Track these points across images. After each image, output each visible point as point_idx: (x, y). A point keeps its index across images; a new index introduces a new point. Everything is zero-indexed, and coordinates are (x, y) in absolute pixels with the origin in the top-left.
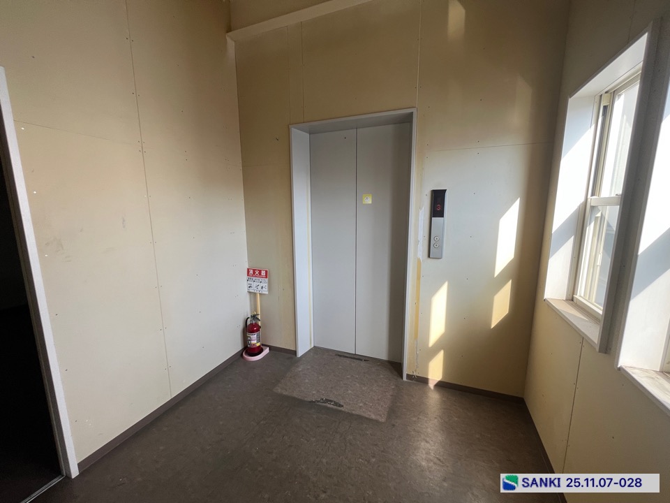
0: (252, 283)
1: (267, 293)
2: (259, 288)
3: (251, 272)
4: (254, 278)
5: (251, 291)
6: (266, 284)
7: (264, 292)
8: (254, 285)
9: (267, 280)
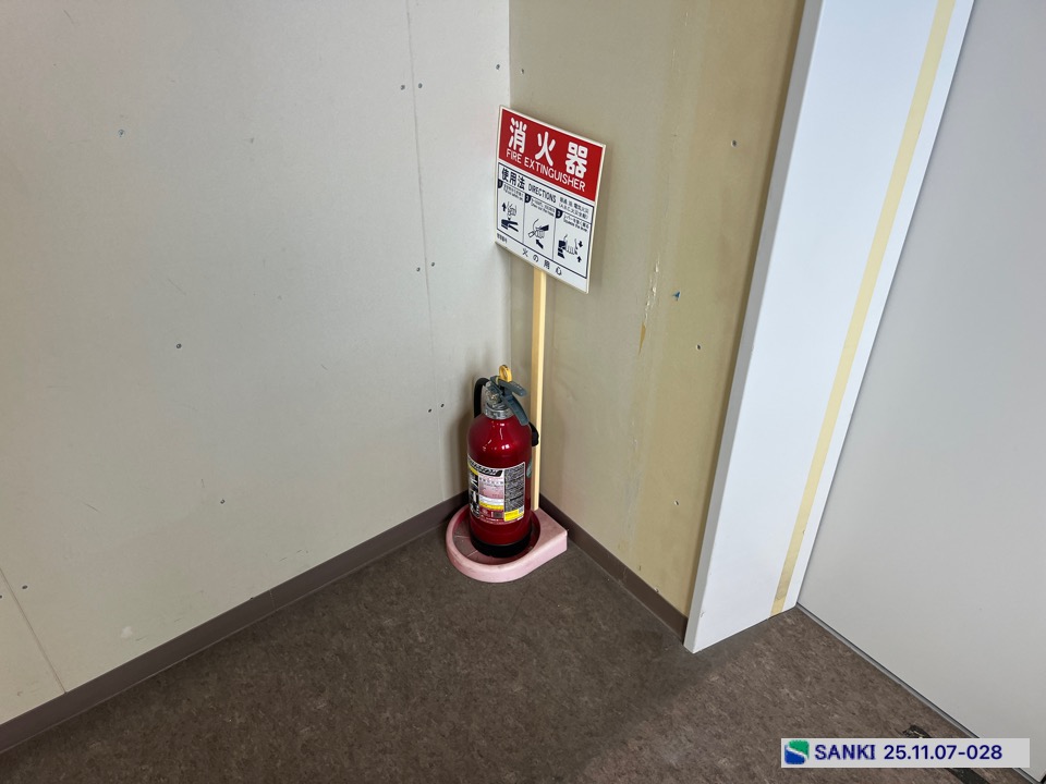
0: (518, 203)
1: (583, 285)
2: (550, 242)
3: (519, 138)
4: (531, 180)
5: (511, 246)
6: (584, 237)
7: (566, 277)
8: (528, 216)
9: (589, 208)
